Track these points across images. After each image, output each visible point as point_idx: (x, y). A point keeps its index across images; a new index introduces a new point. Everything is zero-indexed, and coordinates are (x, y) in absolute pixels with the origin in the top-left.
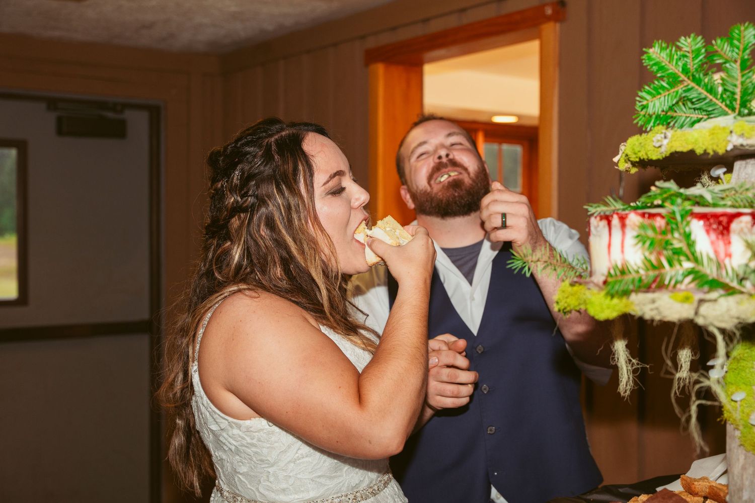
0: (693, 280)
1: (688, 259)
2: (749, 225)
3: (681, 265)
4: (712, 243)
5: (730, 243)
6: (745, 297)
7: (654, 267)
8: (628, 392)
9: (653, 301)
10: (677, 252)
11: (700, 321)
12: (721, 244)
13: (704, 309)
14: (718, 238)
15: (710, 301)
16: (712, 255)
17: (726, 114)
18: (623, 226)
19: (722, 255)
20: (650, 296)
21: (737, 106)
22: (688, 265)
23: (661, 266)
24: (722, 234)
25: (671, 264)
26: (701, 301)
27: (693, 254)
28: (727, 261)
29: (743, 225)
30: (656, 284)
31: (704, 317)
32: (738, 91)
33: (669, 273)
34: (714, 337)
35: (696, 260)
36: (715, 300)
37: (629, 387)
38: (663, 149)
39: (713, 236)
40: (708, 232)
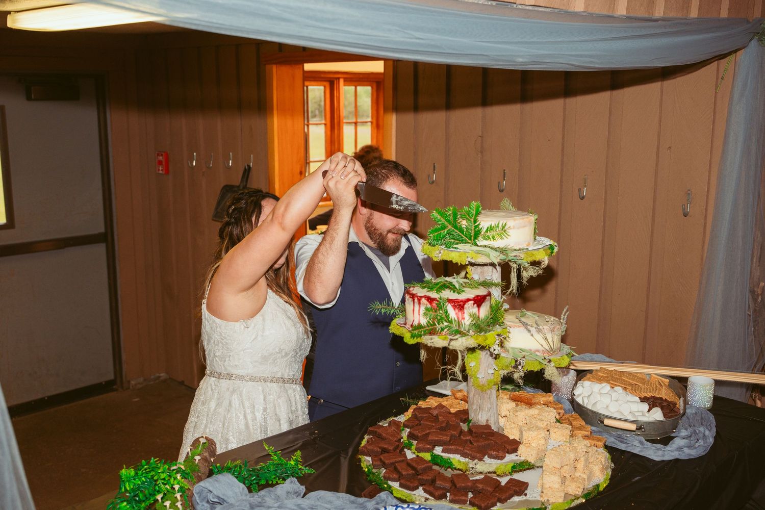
0: (448, 330)
1: (446, 322)
2: (472, 305)
3: (443, 324)
4: (456, 314)
5: (464, 313)
6: (469, 337)
7: (431, 325)
8: (424, 360)
9: (431, 339)
10: (442, 318)
11: (451, 348)
12: (460, 314)
13: (453, 343)
14: (459, 311)
15: (455, 339)
16: (456, 319)
17: (467, 242)
18: (419, 303)
19: (460, 319)
20: (431, 337)
21: (472, 238)
22: (446, 324)
23: (436, 325)
24: (461, 310)
25: (439, 324)
26: (451, 340)
27: (448, 320)
28: (463, 321)
29: (470, 305)
30: (432, 332)
31: (453, 346)
32: (473, 232)
33: (438, 327)
34: (457, 353)
35: (450, 322)
36: (457, 339)
37: (425, 357)
38: (439, 258)
39: (457, 311)
40: (455, 309)
